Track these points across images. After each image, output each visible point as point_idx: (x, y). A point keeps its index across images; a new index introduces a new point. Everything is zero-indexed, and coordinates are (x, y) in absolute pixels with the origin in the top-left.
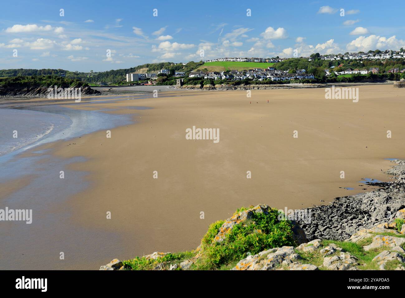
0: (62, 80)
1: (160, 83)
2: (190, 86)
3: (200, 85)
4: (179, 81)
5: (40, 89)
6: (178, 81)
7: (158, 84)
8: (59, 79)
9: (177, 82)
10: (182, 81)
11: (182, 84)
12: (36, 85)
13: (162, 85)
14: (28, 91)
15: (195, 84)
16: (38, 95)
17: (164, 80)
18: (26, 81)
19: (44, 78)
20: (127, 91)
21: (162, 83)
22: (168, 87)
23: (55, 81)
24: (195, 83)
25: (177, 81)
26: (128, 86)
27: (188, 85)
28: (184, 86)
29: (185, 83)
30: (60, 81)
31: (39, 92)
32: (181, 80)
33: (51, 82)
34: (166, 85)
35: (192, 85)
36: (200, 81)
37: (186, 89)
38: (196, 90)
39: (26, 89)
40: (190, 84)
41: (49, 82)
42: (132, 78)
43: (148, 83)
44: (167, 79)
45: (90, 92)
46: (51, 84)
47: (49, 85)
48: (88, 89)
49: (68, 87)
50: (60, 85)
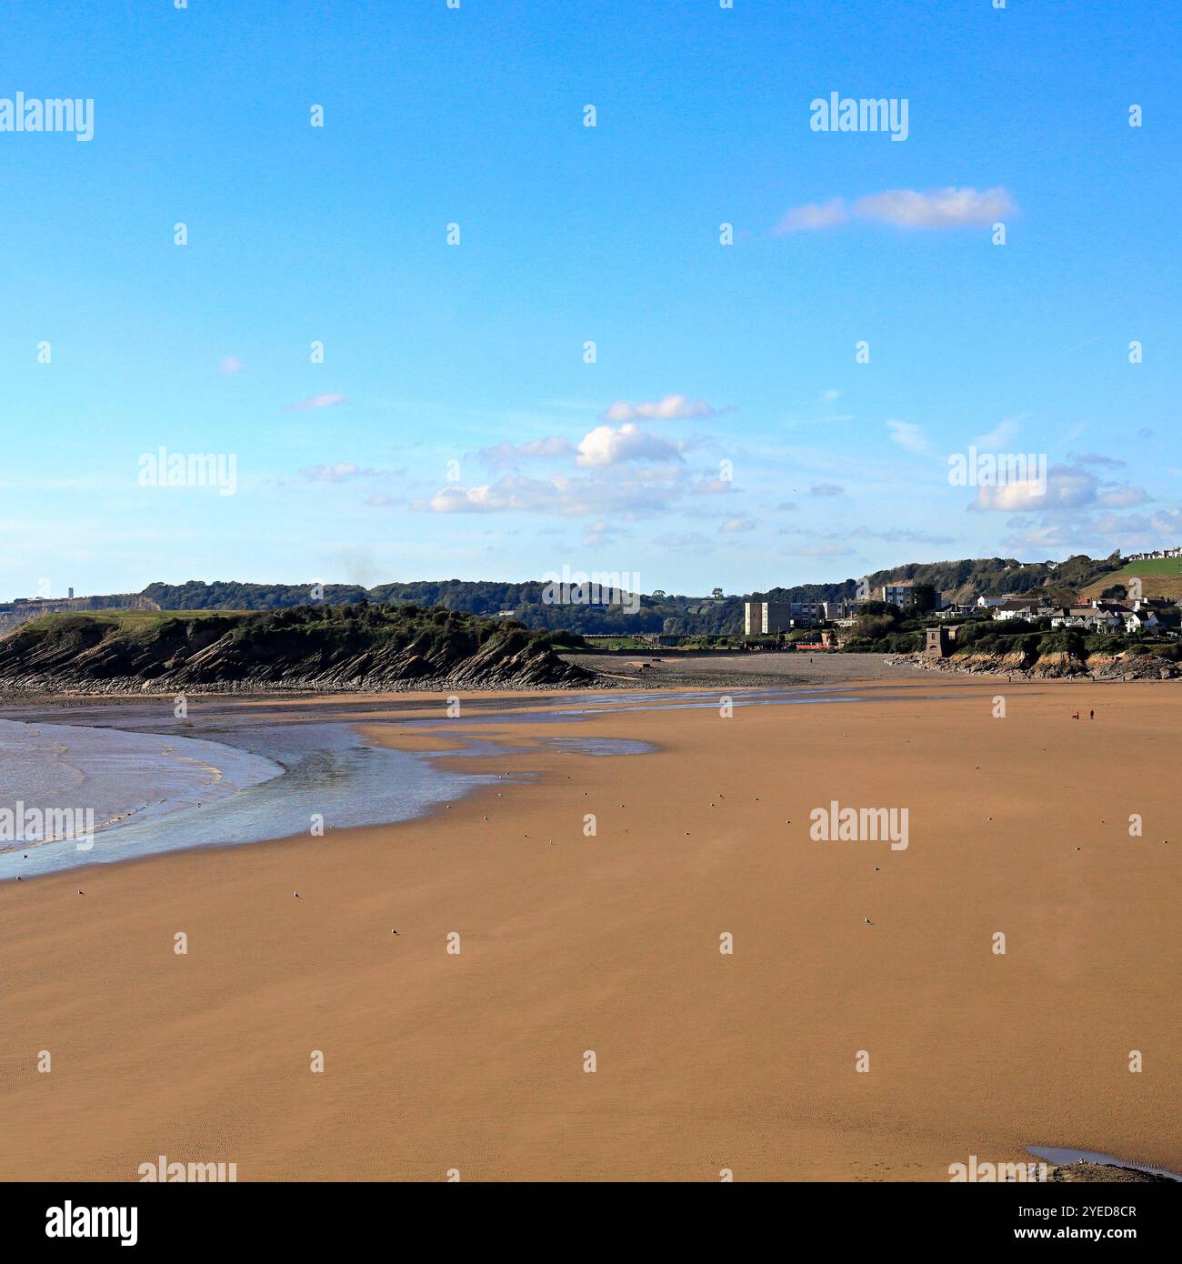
0: (453, 624)
1: (862, 643)
2: (980, 657)
3: (1022, 656)
4: (938, 635)
5: (370, 658)
6: (933, 637)
7: (851, 648)
8: (441, 620)
9: (930, 641)
10: (952, 634)
11: (949, 647)
12: (358, 641)
13: (867, 651)
14: (324, 665)
15: (1004, 649)
16: (355, 681)
17: (879, 632)
18: (324, 624)
19: (393, 616)
20: (717, 672)
21: (869, 643)
22: (888, 659)
23: (429, 626)
24: (1004, 644)
25: (929, 635)
26: (729, 653)
27: (971, 652)
28: (956, 657)
29: (963, 645)
30: (447, 626)
31: (362, 670)
32: (944, 634)
33: (411, 630)
34: (886, 651)
35: (988, 652)
36: (1026, 637)
37: (962, 669)
38: (1001, 675)
39: (317, 657)
40: (984, 648)
41: (404, 630)
42: (765, 619)
43: (820, 640)
44: (893, 627)
45: (549, 673)
46: (411, 639)
47: (402, 641)
48: (545, 661)
49: (474, 651)
50: (441, 642)
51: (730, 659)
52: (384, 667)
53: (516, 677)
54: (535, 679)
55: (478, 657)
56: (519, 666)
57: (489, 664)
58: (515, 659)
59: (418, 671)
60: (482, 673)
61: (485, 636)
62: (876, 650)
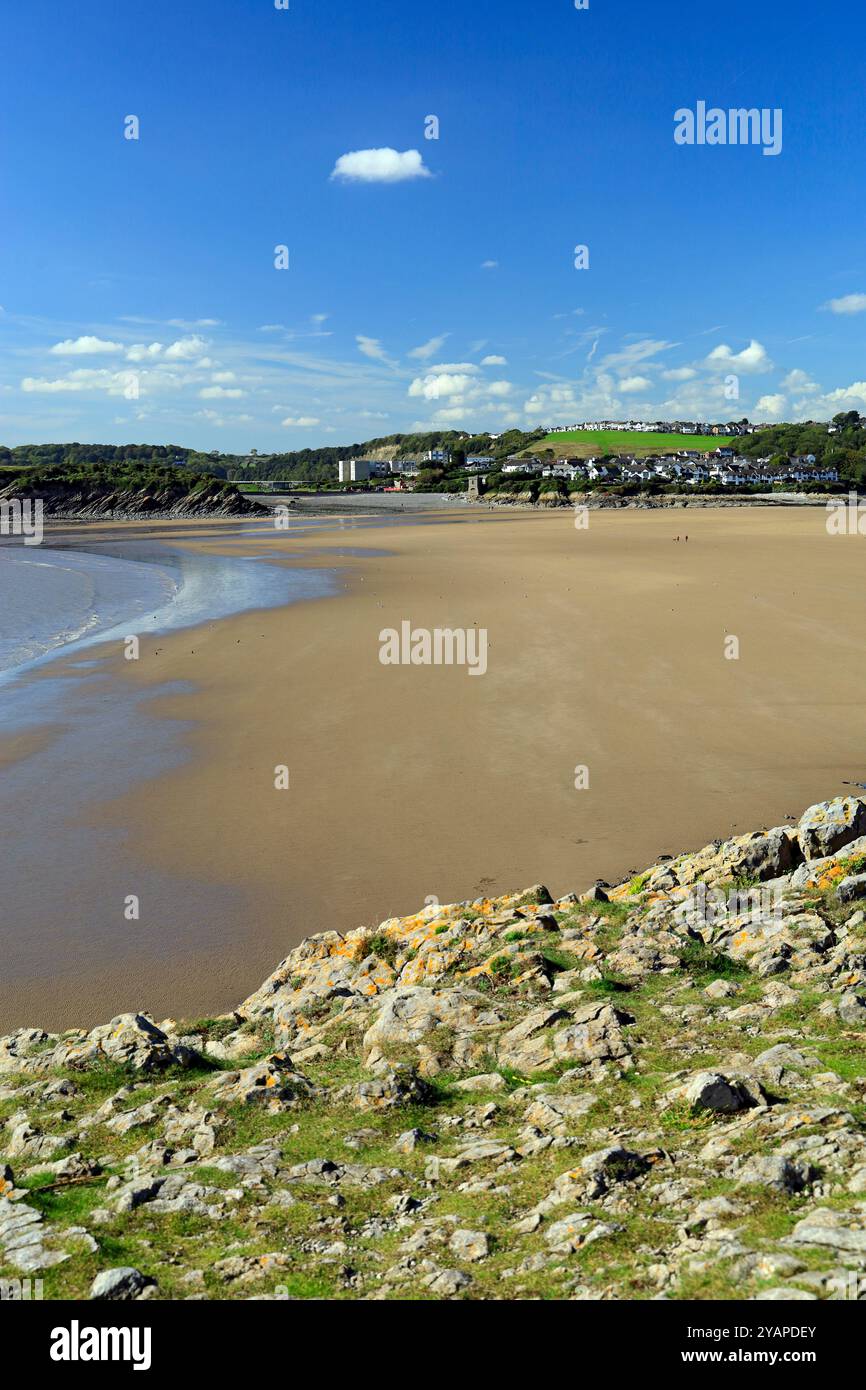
0: (171, 476)
1: (426, 487)
2: (504, 495)
3: (530, 494)
4: (476, 482)
5: (115, 498)
6: (473, 483)
7: (418, 490)
8: (162, 473)
9: (471, 486)
10: (484, 481)
11: (483, 489)
12: (105, 487)
13: (430, 492)
14: (84, 503)
15: (518, 490)
16: (108, 513)
17: (436, 480)
18: (80, 476)
19: (126, 470)
20: (338, 506)
21: (430, 487)
22: (445, 497)
23: (153, 477)
24: (518, 486)
25: (470, 482)
26: (342, 493)
27: (498, 492)
28: (488, 495)
29: (492, 488)
30: (167, 478)
31: (111, 505)
32: (480, 480)
33: (143, 480)
34: (442, 492)
35: (508, 492)
36: (531, 482)
37: (493, 503)
38: (518, 507)
39: (79, 498)
40: (505, 490)
41: (137, 480)
42: (353, 472)
43: (393, 485)
44: (442, 477)
45: (241, 507)
46: (143, 485)
47: (137, 488)
48: (236, 499)
49: (186, 493)
50: (165, 487)
51: (343, 497)
52: (127, 504)
53: (218, 510)
54: (231, 511)
55: (189, 498)
56: (219, 503)
57: (199, 501)
58: (215, 498)
59: (151, 506)
60: (194, 507)
61: (194, 483)
62: (436, 491)
